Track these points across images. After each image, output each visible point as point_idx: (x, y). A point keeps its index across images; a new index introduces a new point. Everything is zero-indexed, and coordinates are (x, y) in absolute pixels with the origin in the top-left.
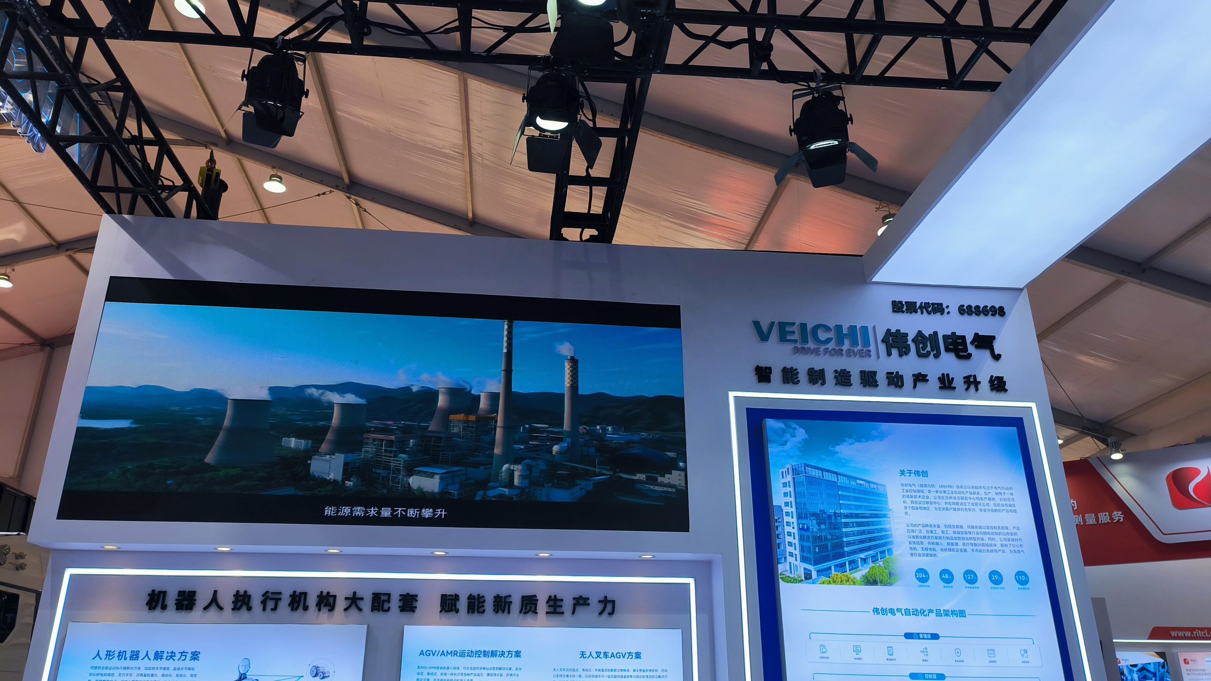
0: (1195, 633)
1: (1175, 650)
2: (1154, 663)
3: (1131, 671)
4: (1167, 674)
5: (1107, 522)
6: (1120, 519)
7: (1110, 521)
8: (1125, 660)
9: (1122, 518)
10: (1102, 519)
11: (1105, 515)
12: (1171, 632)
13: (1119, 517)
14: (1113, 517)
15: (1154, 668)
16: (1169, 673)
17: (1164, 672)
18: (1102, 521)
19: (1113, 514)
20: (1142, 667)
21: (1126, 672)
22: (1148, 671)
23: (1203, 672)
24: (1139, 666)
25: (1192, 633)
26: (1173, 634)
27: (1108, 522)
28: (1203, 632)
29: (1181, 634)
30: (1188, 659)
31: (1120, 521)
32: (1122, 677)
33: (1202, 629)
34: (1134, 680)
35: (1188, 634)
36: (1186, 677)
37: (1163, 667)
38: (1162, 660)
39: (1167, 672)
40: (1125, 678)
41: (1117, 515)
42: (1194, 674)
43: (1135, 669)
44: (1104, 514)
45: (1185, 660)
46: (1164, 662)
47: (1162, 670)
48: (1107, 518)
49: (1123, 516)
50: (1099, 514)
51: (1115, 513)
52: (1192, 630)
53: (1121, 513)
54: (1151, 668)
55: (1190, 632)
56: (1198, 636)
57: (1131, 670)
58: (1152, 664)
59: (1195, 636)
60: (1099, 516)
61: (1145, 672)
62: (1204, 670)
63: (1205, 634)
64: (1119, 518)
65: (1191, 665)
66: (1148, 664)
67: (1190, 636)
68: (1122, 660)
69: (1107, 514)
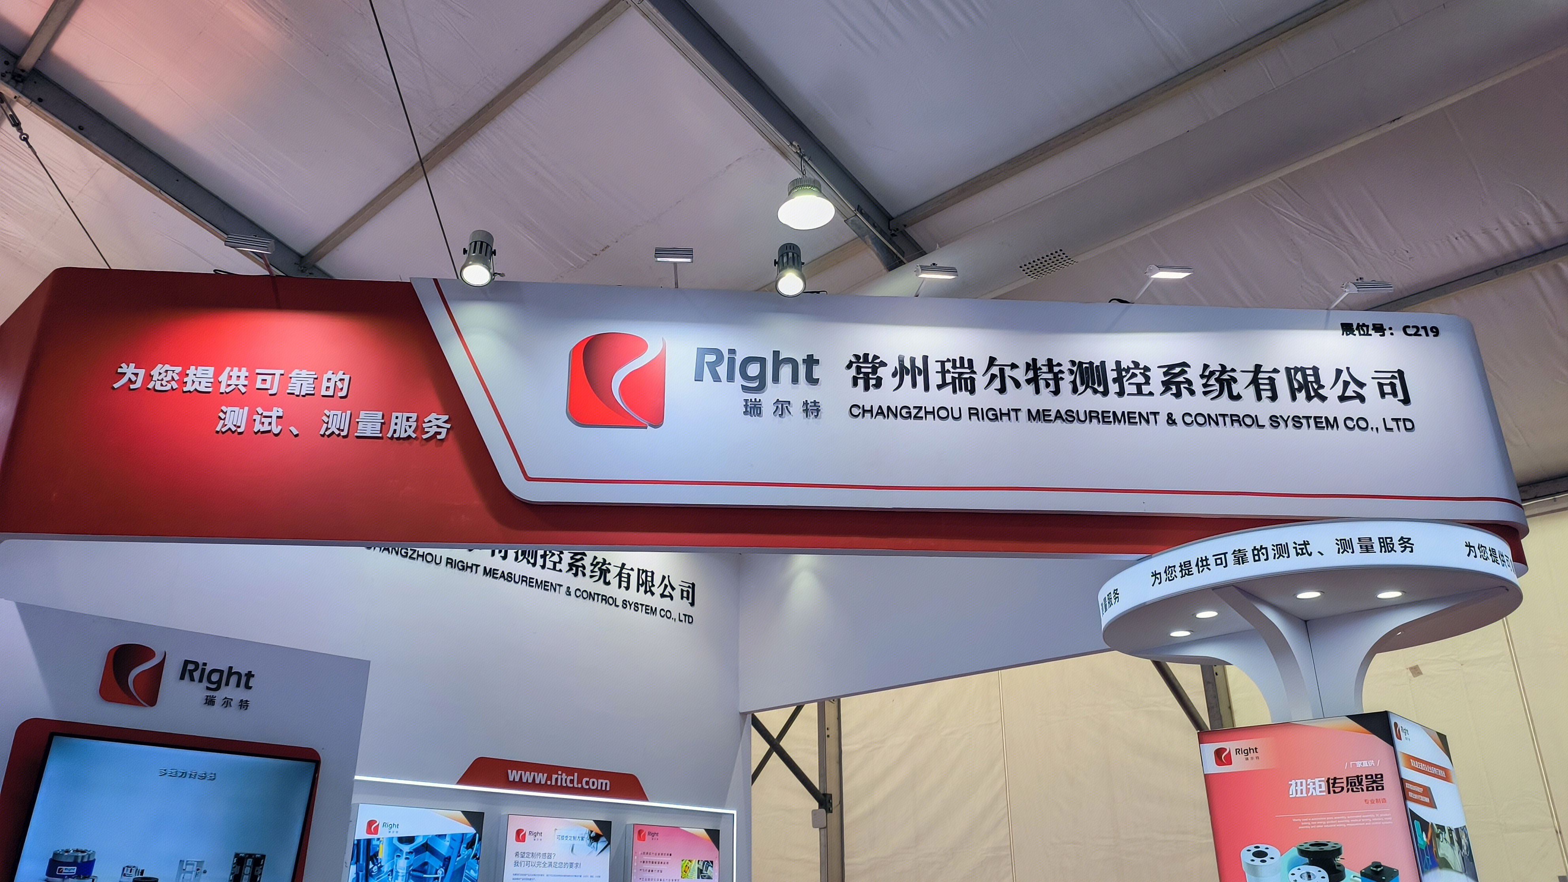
0: (554, 776)
1: (505, 811)
2: (453, 837)
3: (395, 853)
4: (474, 861)
5: (405, 435)
6: (440, 433)
7: (414, 436)
8: (391, 826)
9: (444, 431)
10: (398, 428)
11: (408, 419)
12: (509, 771)
13: (438, 427)
14: (424, 425)
15: (451, 847)
16: (478, 859)
17: (469, 856)
18: (395, 431)
19: (426, 420)
20: (423, 845)
21: (382, 855)
22: (434, 852)
23: (547, 861)
24: (418, 842)
25: (549, 778)
26: (513, 775)
27: (409, 437)
28: (569, 778)
29: (528, 777)
30: (527, 830)
31: (439, 437)
32: (371, 866)
33: (569, 771)
34: (397, 872)
35: (541, 778)
36: (510, 870)
37: (470, 845)
38: (471, 830)
39: (475, 856)
40: (375, 869)
41: (435, 422)
42: (528, 863)
43: (406, 848)
44: (406, 415)
45: (519, 832)
46: (475, 835)
47: (464, 852)
48: (410, 427)
49: (448, 426)
50: (394, 415)
51: (433, 416)
52: (550, 770)
53: (446, 417)
54: (443, 848)
55: (546, 775)
56: (559, 784)
57: (397, 849)
58: (448, 838)
59: (553, 783)
60: (394, 421)
61: (427, 856)
62: (550, 856)
63: (572, 781)
64: (439, 430)
65: (529, 845)
66: (439, 836)
67: (543, 782)
68: (384, 825)
69: (414, 416)
